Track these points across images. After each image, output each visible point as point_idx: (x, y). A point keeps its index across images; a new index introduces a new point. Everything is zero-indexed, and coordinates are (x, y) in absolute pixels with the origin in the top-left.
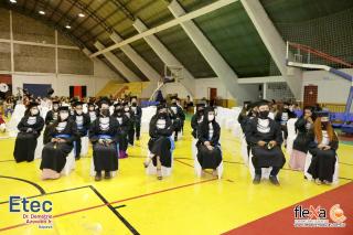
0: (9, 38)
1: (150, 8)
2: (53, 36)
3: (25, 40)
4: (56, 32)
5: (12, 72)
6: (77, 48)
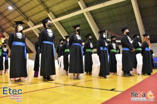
1: (37, 15)
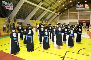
5: (90, 19)
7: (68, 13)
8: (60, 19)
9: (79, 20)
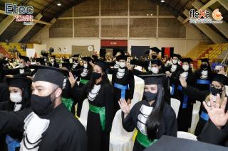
0: (127, 15)
2: (155, 10)
3: (137, 15)
4: (158, 6)
5: (128, 38)
6: (173, 17)
7: (73, 18)
8: (50, 37)
9: (102, 40)
